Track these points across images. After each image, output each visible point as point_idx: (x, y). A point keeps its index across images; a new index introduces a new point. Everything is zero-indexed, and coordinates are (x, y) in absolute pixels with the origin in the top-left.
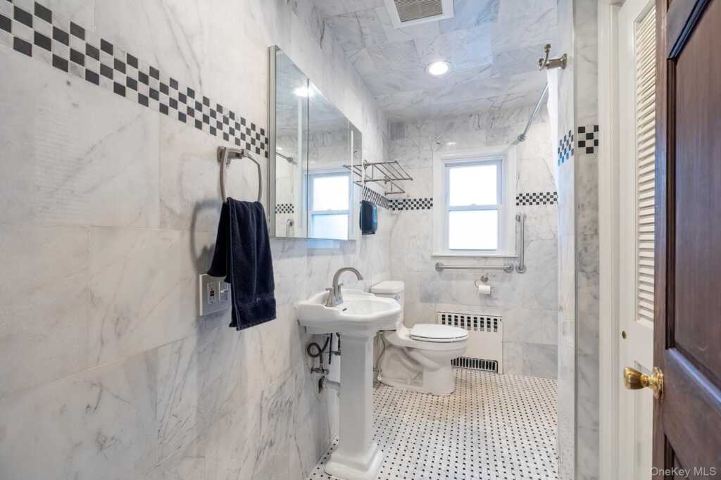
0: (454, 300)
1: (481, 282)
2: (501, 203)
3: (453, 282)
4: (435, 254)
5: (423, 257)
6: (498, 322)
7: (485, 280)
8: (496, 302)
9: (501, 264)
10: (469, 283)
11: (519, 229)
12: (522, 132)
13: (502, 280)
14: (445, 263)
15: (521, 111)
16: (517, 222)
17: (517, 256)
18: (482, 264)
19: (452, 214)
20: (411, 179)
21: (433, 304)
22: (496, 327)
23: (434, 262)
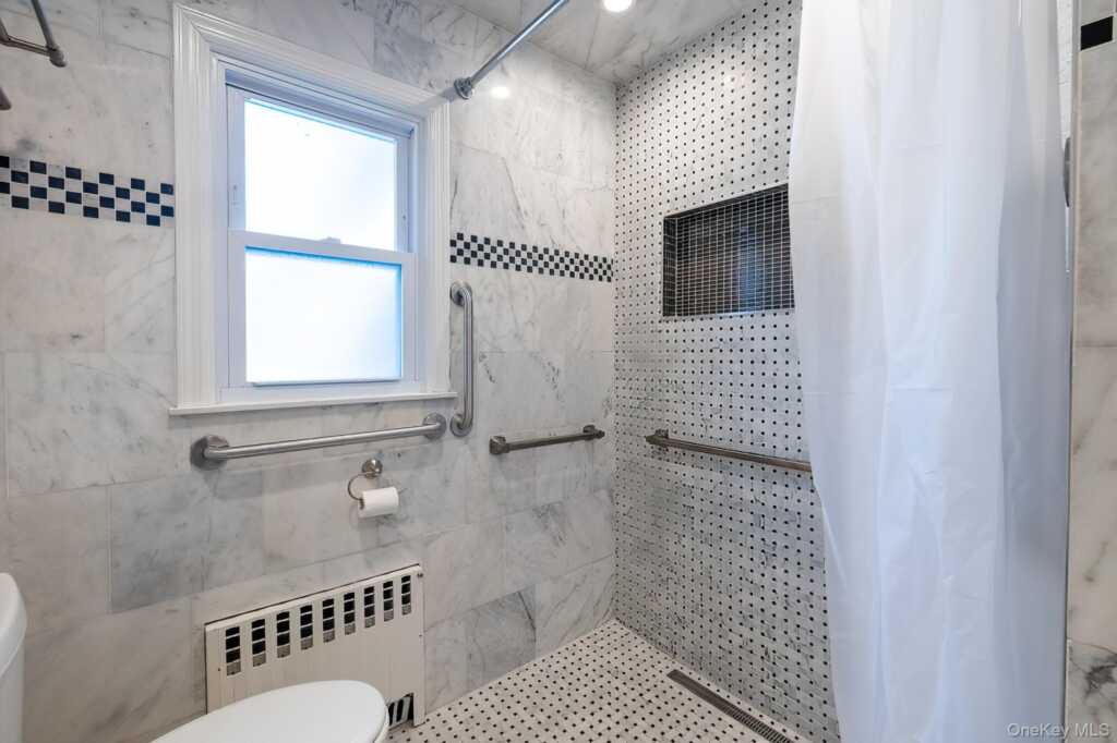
0: (273, 559)
1: (363, 481)
2: (409, 250)
3: (270, 501)
4: (186, 405)
5: (124, 421)
6: (413, 582)
7: (372, 472)
8: (402, 528)
9: (415, 420)
10: (325, 493)
11: (459, 326)
12: (470, 74)
13: (420, 465)
14: (236, 437)
15: (460, 17)
16: (455, 306)
17: (454, 394)
18: (363, 426)
19: (254, 263)
20: (53, 53)
21: (181, 603)
22: (406, 600)
23: (186, 439)
